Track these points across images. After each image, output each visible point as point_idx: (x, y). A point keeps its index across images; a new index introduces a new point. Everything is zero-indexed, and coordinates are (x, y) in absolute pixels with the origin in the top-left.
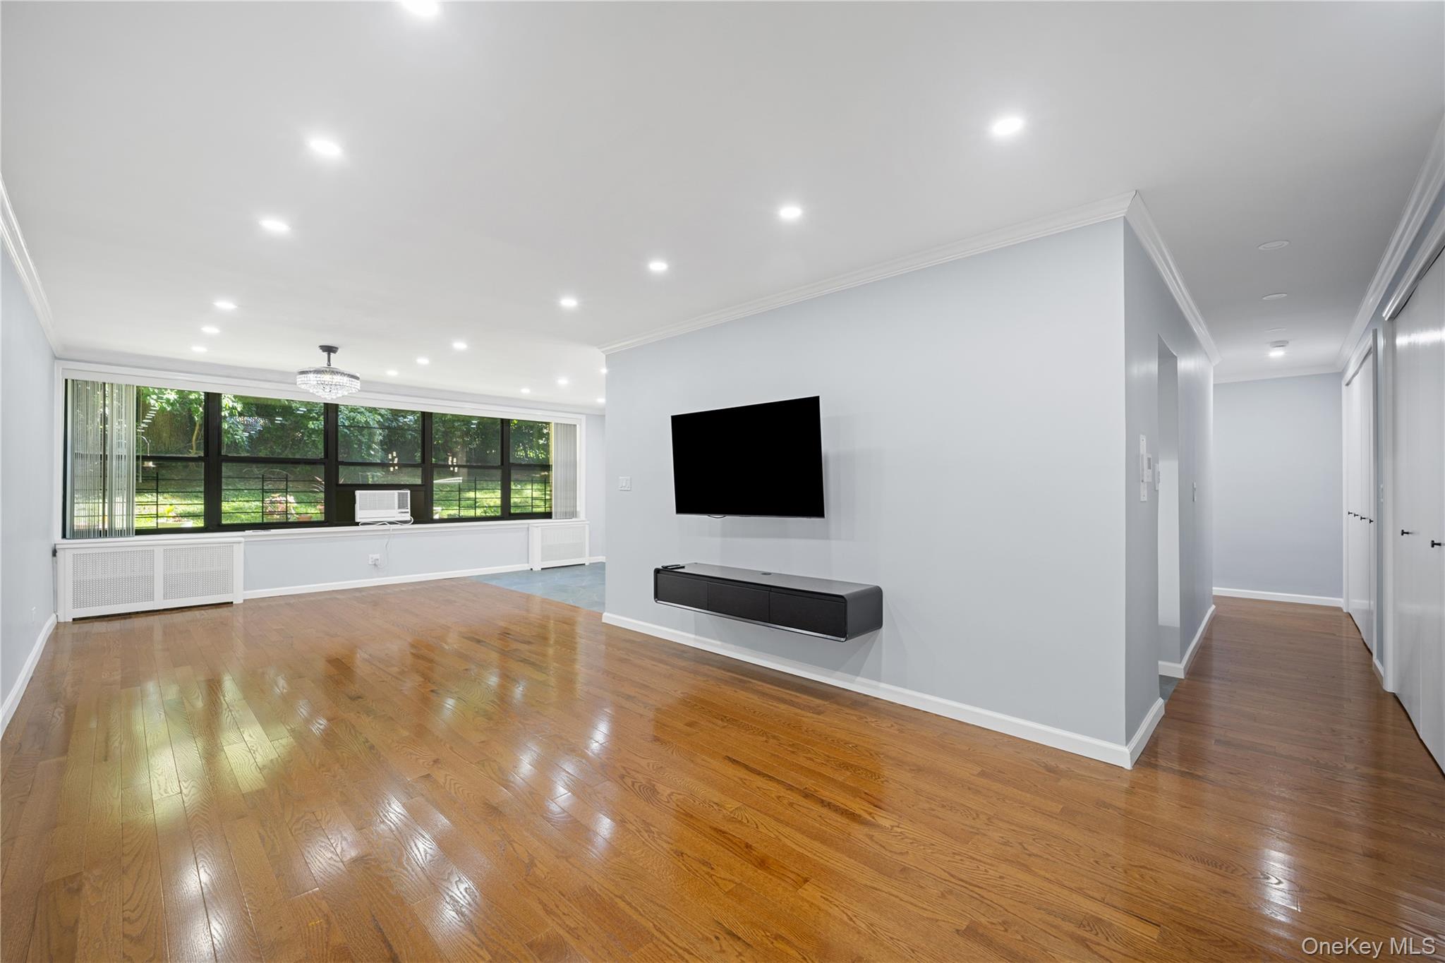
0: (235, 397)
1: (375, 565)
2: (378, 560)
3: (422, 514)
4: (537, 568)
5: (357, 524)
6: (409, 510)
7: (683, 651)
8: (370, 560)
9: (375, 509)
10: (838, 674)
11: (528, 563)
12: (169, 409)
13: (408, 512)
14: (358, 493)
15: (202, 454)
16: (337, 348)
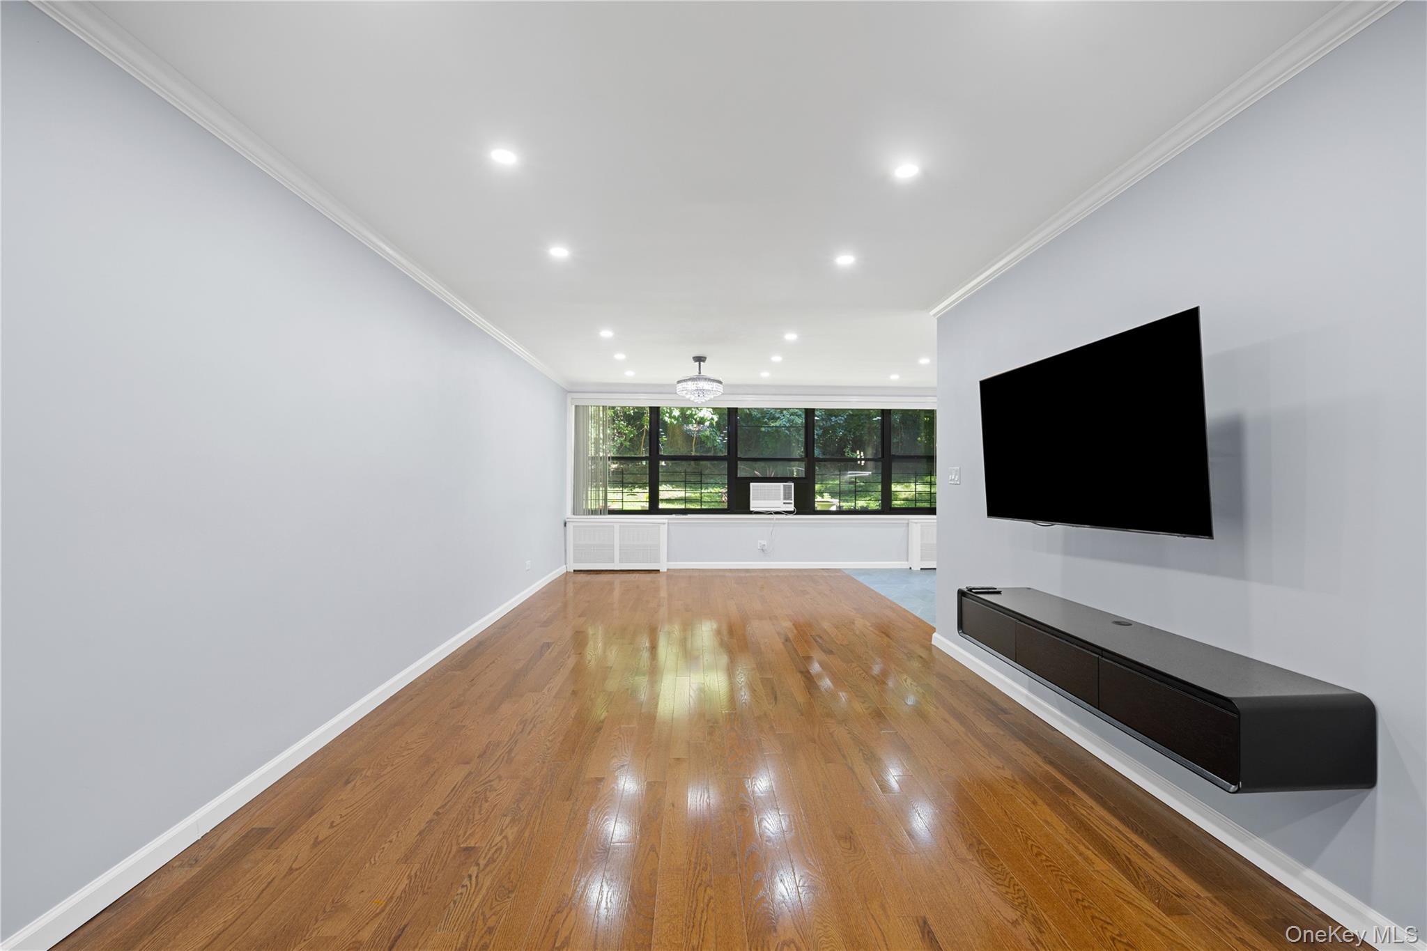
0: (714, 409)
1: (762, 550)
2: (764, 545)
3: (804, 504)
4: (916, 568)
5: (751, 513)
6: (793, 502)
7: (1004, 711)
8: (759, 545)
9: (765, 500)
10: (1260, 842)
11: (907, 560)
12: (675, 422)
13: (791, 503)
14: (752, 484)
15: (648, 455)
16: (705, 358)
